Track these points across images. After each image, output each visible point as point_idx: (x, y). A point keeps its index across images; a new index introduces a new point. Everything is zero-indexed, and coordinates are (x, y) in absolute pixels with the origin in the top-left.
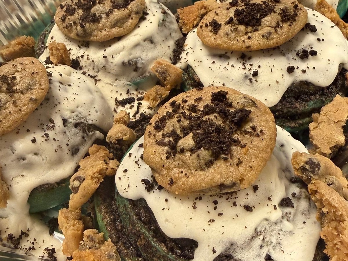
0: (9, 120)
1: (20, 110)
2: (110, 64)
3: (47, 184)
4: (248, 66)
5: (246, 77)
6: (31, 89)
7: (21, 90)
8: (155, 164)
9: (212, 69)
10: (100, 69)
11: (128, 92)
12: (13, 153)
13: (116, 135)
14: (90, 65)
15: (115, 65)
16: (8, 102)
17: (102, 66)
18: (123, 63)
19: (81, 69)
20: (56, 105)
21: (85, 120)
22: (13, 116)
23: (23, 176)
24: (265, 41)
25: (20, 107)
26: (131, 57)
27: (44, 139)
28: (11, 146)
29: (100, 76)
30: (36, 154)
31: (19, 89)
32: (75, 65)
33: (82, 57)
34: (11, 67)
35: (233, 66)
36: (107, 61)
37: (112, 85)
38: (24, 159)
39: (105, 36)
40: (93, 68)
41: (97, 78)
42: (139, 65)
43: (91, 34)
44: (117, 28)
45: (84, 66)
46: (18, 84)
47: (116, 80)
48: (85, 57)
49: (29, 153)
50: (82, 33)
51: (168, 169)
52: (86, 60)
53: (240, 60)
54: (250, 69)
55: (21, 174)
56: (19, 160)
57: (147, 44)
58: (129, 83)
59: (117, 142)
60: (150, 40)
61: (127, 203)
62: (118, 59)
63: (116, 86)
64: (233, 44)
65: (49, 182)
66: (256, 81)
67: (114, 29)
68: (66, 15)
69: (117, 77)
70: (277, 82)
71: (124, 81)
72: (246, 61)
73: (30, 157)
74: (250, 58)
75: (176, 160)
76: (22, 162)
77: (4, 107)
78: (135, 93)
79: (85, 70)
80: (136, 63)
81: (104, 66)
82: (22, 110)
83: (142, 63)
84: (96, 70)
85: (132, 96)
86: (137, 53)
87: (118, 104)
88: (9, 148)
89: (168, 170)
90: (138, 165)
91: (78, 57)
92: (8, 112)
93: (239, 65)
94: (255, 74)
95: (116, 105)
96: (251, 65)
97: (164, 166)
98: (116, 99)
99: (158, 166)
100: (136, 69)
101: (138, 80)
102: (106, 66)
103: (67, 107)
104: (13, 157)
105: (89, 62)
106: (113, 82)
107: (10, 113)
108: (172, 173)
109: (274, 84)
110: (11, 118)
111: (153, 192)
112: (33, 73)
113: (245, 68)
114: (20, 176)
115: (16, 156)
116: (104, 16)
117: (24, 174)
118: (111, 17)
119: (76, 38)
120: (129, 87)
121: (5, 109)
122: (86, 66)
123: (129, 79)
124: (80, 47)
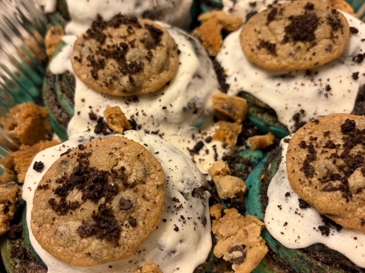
0: (151, 219)
1: (155, 203)
2: (170, 114)
3: (199, 266)
4: (317, 82)
5: (320, 93)
6: (149, 175)
7: (140, 180)
8: (338, 210)
9: (279, 92)
10: (160, 123)
11: (193, 137)
12: (162, 250)
13: (233, 189)
14: (149, 120)
15: (177, 114)
16: (137, 198)
17: (163, 118)
18: (184, 109)
19: (140, 128)
20: (168, 181)
21: (195, 185)
22: (153, 213)
23: (178, 269)
24: (328, 54)
25: (152, 199)
26: (188, 100)
27: (182, 222)
28: (157, 245)
29: (162, 129)
30: (181, 241)
31: (138, 180)
32: (133, 125)
33: (137, 114)
34: (108, 157)
35: (303, 85)
36: (167, 112)
37: (176, 135)
38: (174, 252)
39: (157, 85)
40: (153, 124)
41: (160, 133)
42: (198, 106)
43: (141, 87)
44: (165, 72)
45: (143, 124)
46: (131, 175)
47: (179, 128)
48: (140, 114)
49: (177, 244)
50: (131, 88)
51: (353, 211)
52: (143, 117)
53: (307, 77)
54: (321, 84)
55: (176, 268)
56: (170, 255)
57: (197, 81)
58: (192, 127)
59: (236, 196)
60: (197, 75)
61: (299, 253)
62: (178, 106)
63: (181, 135)
64: (301, 64)
65: (201, 263)
66: (331, 95)
67: (162, 74)
68: (94, 70)
69: (179, 126)
70: (349, 91)
71: (187, 127)
72: (313, 77)
73: (180, 247)
74: (316, 73)
75: (354, 200)
76: (173, 256)
77: (137, 206)
78: (199, 135)
79: (145, 127)
80: (194, 104)
81: (165, 118)
82: (157, 201)
83: (201, 103)
84: (156, 124)
85: (199, 140)
86: (192, 94)
87: (193, 153)
88: (156, 248)
89: (351, 212)
90: (300, 214)
91: (133, 116)
92: (145, 210)
93: (308, 83)
94: (328, 88)
95: (191, 155)
96: (320, 80)
97: (346, 209)
98: (188, 148)
99: (341, 212)
100: (196, 112)
101: (200, 121)
102: (168, 117)
103: (177, 179)
104: (164, 254)
105: (146, 118)
106: (177, 132)
107: (148, 210)
108: (358, 214)
109: (347, 94)
110: (152, 215)
111: (333, 235)
112: (139, 156)
113: (316, 85)
114: (176, 270)
115: (167, 252)
116: (145, 62)
117: (178, 266)
118: (155, 61)
119: (124, 95)
120: (193, 132)
121: (139, 209)
122: (144, 124)
123: (191, 123)
124: (127, 104)
